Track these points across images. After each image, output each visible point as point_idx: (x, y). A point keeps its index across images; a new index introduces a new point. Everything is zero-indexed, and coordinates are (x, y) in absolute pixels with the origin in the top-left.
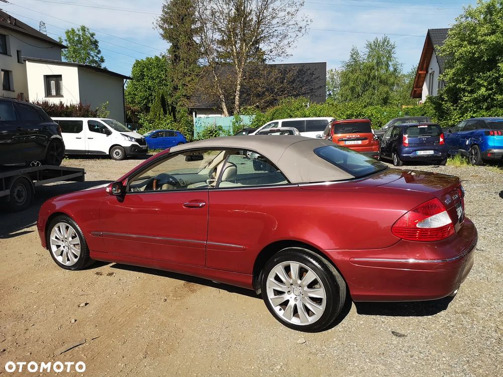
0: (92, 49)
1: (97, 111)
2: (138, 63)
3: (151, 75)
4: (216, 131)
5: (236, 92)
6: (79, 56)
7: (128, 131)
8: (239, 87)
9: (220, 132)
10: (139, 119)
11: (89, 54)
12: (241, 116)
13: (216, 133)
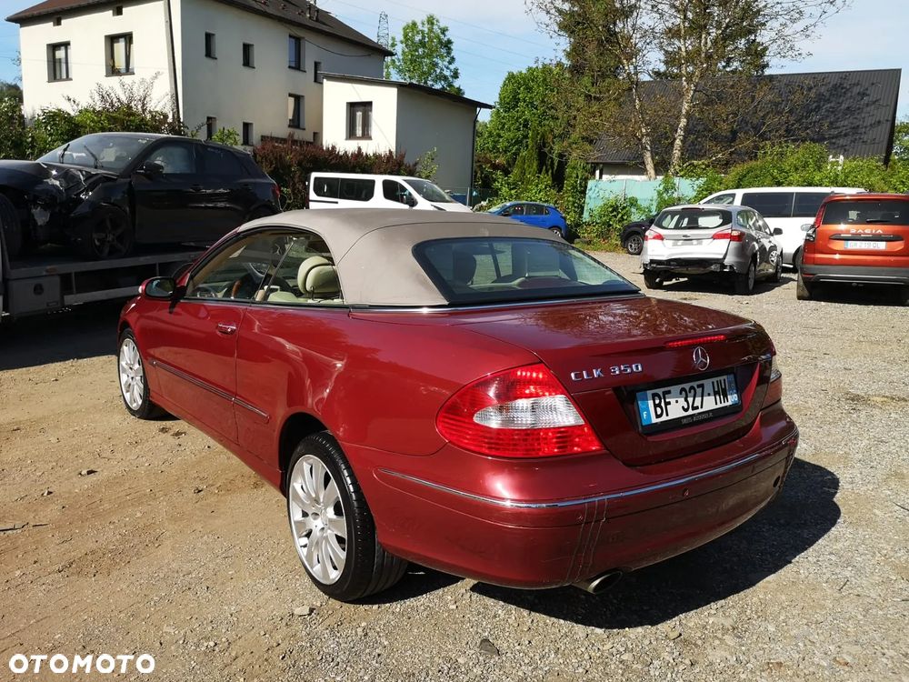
0: (442, 57)
1: (416, 164)
2: (511, 77)
3: (531, 98)
4: (624, 208)
5: (676, 131)
6: (419, 68)
7: (447, 202)
8: (683, 122)
9: (633, 210)
10: (495, 180)
11: (436, 65)
12: (676, 180)
13: (624, 211)
